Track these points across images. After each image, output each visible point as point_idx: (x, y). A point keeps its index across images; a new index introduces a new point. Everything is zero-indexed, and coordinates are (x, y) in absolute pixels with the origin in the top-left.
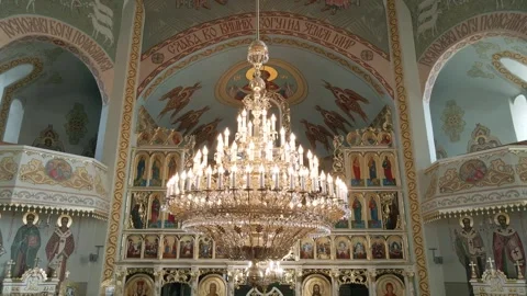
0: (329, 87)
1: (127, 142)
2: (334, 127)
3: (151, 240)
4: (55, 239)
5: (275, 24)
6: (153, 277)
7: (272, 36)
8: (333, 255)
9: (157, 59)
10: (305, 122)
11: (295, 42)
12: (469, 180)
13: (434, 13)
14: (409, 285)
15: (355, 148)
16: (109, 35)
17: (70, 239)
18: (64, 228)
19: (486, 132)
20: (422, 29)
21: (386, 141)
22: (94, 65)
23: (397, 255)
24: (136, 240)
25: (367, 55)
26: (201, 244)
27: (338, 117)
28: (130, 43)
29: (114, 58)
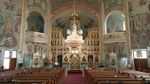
0: (88, 18)
1: (50, 30)
2: (90, 25)
3: (55, 48)
4: (40, 47)
5: (77, 6)
6: (56, 54)
7: (77, 9)
8: (87, 50)
9: (54, 13)
10: (84, 24)
11: (81, 10)
12: (109, 38)
13: (108, 5)
14: (100, 55)
15: (92, 31)
16: (45, 9)
17: (42, 47)
18: (41, 46)
19: (118, 28)
20: (106, 8)
21: (98, 30)
22: (43, 15)
23: (98, 50)
24: (52, 48)
25: (95, 13)
26: (64, 48)
27: (90, 24)
28: (49, 10)
29: (46, 14)
